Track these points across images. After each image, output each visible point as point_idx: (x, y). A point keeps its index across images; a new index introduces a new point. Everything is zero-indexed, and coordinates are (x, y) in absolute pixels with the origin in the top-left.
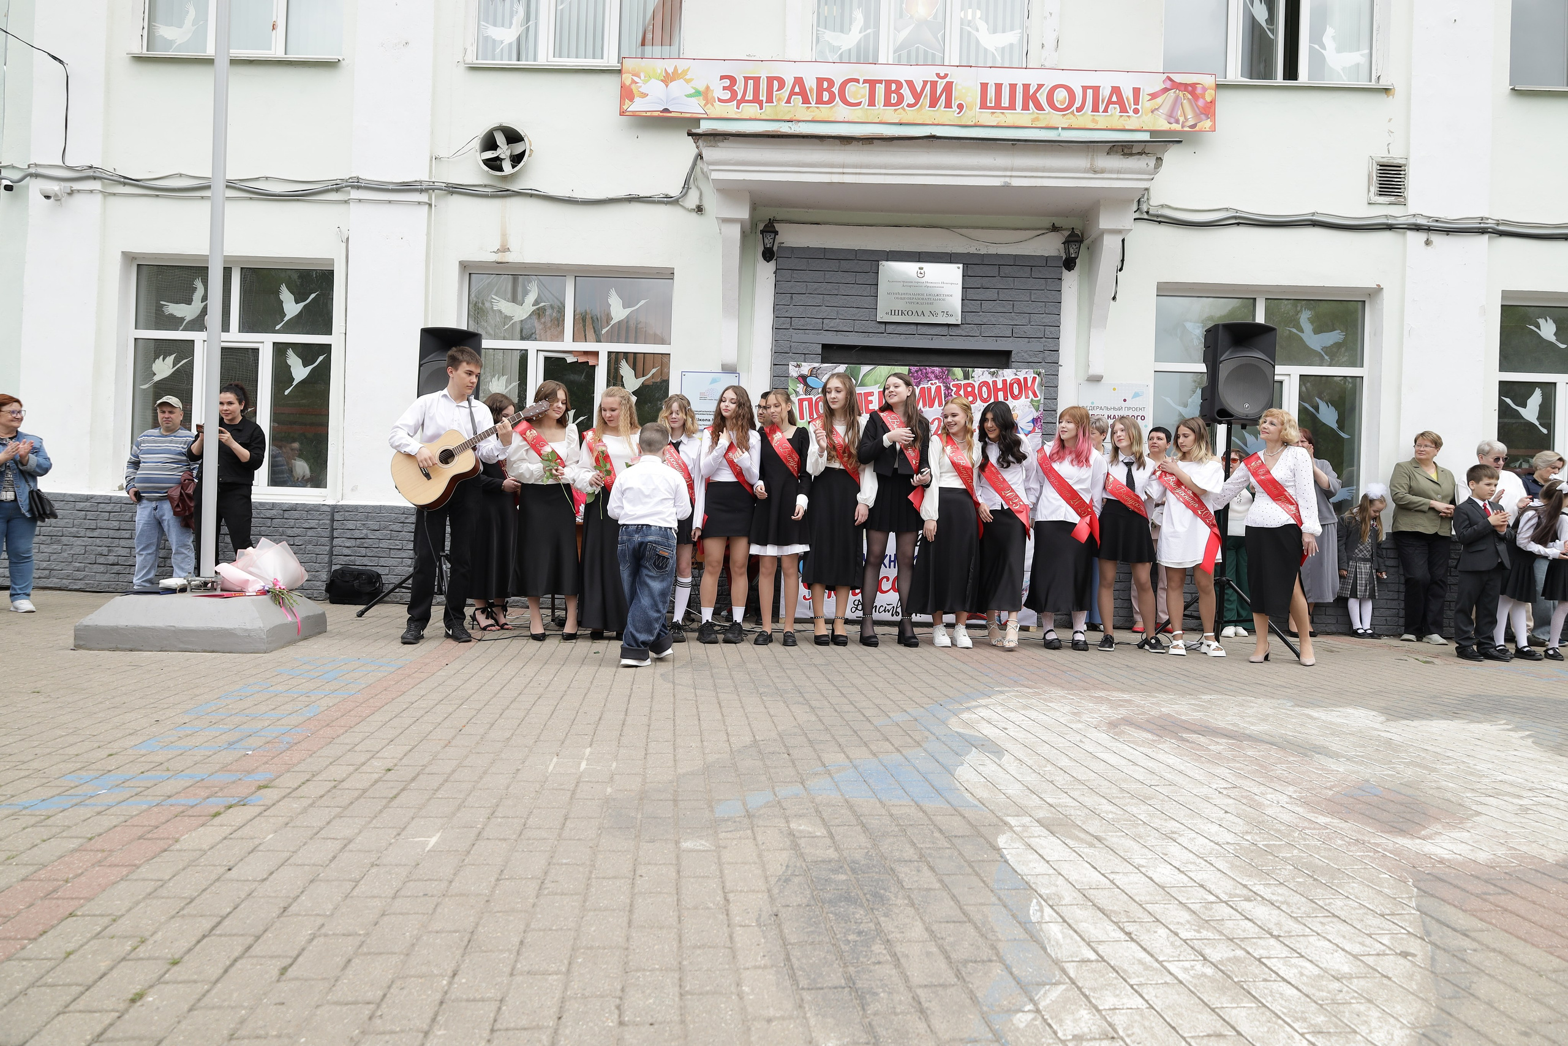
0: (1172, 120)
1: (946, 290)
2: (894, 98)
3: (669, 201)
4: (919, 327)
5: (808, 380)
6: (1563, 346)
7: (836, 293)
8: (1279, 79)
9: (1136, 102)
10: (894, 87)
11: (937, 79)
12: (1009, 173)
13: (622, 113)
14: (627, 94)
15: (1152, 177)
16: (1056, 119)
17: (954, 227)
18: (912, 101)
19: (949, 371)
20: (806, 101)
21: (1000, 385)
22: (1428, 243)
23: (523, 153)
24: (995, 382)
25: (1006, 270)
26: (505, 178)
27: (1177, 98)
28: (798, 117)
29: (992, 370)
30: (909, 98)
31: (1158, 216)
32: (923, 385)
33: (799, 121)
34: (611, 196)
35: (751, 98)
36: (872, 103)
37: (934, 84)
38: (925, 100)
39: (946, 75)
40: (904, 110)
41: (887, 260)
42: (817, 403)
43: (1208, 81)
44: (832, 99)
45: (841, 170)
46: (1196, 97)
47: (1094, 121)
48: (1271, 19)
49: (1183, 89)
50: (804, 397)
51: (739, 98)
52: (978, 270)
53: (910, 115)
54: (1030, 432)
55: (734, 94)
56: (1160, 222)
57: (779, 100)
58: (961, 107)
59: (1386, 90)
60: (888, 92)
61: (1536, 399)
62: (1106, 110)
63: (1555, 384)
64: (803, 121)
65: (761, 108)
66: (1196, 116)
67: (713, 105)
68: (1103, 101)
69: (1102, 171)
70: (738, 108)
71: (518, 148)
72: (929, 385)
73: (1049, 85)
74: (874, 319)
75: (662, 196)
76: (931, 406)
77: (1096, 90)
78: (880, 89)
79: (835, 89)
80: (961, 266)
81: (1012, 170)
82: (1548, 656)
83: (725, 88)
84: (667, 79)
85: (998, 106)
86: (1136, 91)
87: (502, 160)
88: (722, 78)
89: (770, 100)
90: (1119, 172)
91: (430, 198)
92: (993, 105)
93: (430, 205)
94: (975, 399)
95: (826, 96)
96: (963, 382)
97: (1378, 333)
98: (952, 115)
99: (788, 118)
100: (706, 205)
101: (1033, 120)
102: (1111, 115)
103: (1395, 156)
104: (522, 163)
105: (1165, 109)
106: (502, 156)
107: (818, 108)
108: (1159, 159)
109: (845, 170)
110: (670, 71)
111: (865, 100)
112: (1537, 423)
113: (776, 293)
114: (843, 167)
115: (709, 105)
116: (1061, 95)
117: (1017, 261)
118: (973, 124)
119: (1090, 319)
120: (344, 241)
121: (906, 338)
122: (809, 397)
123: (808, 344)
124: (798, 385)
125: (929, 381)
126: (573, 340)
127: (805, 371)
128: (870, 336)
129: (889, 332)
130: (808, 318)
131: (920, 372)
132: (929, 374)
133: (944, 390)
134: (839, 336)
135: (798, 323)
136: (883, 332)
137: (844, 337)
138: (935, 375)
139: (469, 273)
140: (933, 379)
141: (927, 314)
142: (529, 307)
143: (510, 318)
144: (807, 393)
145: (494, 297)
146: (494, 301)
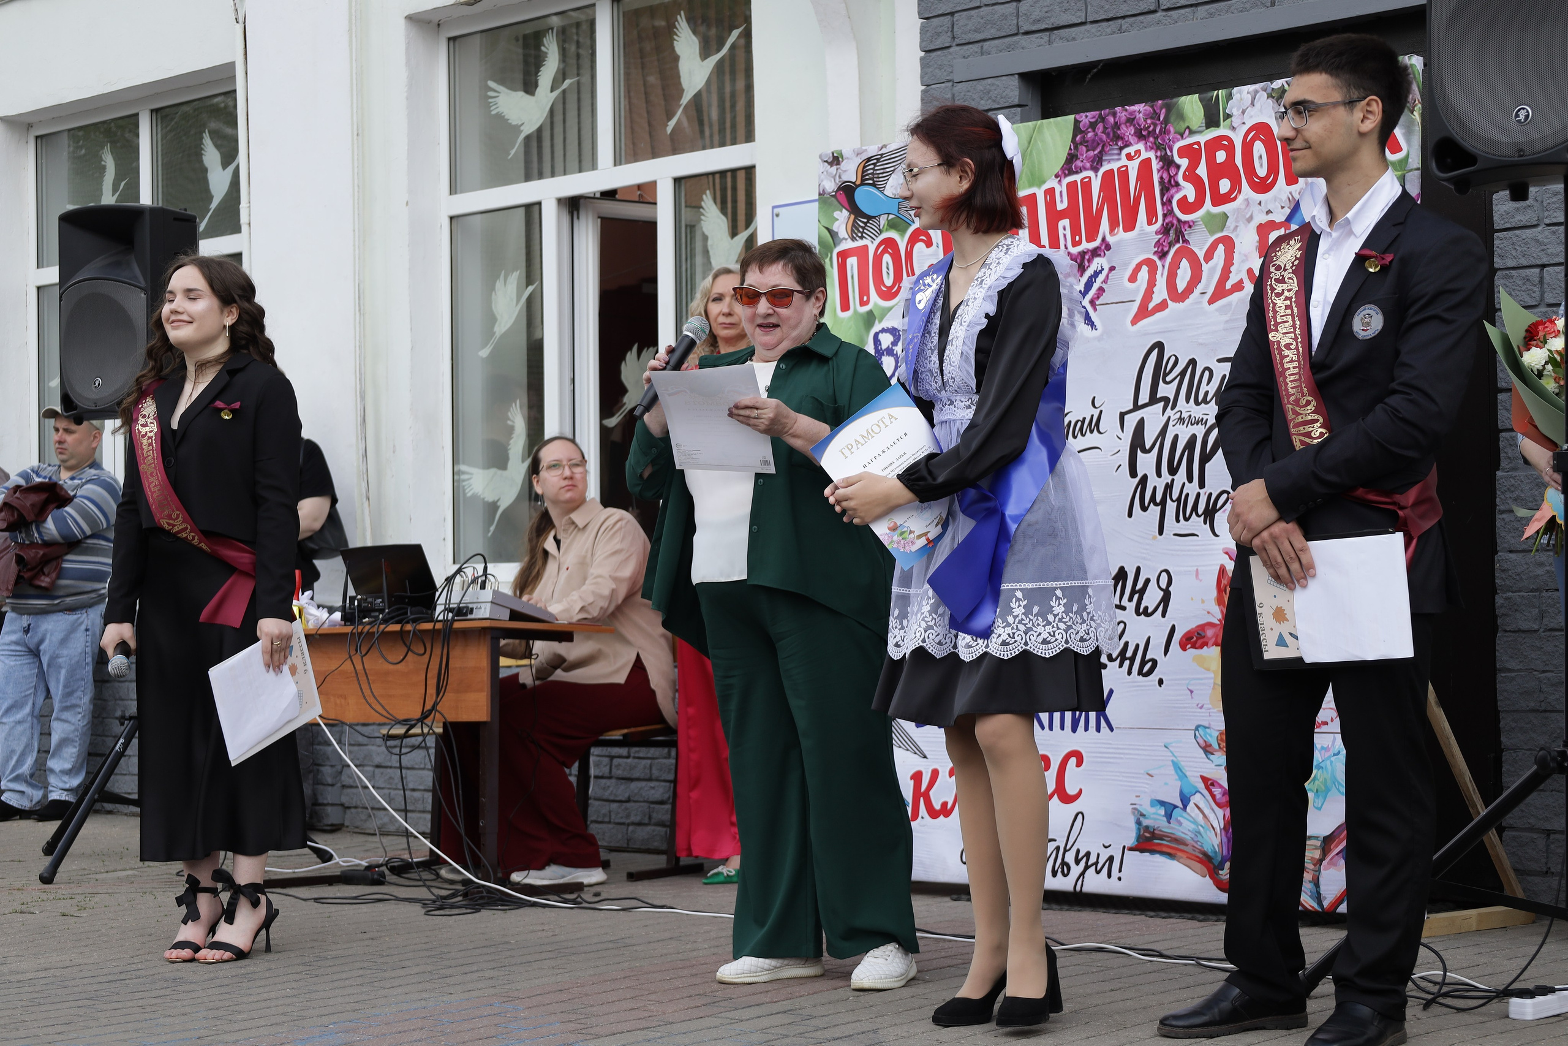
5: (864, 197)
19: (1169, 108)
29: (1278, 84)
32: (1112, 165)
42: (878, 259)
50: (848, 245)
72: (1124, 160)
76: (1130, 226)
94: (1236, 185)
120: (241, 20)
121: (1211, 15)
122: (860, 243)
123: (989, 81)
124: (837, 214)
125: (1121, 149)
126: (617, 162)
127: (850, 172)
128: (1124, 27)
129: (1169, 5)
130: (986, 5)
131: (1100, 126)
132: (1123, 127)
133: (1159, 171)
134: (1055, 45)
135: (966, 25)
136: (1152, 8)
137: (1066, 43)
138: (1136, 128)
139: (449, 39)
140: (1132, 139)
142: (545, 95)
143: (517, 129)
144: (856, 232)
145: (491, 84)
146: (491, 94)
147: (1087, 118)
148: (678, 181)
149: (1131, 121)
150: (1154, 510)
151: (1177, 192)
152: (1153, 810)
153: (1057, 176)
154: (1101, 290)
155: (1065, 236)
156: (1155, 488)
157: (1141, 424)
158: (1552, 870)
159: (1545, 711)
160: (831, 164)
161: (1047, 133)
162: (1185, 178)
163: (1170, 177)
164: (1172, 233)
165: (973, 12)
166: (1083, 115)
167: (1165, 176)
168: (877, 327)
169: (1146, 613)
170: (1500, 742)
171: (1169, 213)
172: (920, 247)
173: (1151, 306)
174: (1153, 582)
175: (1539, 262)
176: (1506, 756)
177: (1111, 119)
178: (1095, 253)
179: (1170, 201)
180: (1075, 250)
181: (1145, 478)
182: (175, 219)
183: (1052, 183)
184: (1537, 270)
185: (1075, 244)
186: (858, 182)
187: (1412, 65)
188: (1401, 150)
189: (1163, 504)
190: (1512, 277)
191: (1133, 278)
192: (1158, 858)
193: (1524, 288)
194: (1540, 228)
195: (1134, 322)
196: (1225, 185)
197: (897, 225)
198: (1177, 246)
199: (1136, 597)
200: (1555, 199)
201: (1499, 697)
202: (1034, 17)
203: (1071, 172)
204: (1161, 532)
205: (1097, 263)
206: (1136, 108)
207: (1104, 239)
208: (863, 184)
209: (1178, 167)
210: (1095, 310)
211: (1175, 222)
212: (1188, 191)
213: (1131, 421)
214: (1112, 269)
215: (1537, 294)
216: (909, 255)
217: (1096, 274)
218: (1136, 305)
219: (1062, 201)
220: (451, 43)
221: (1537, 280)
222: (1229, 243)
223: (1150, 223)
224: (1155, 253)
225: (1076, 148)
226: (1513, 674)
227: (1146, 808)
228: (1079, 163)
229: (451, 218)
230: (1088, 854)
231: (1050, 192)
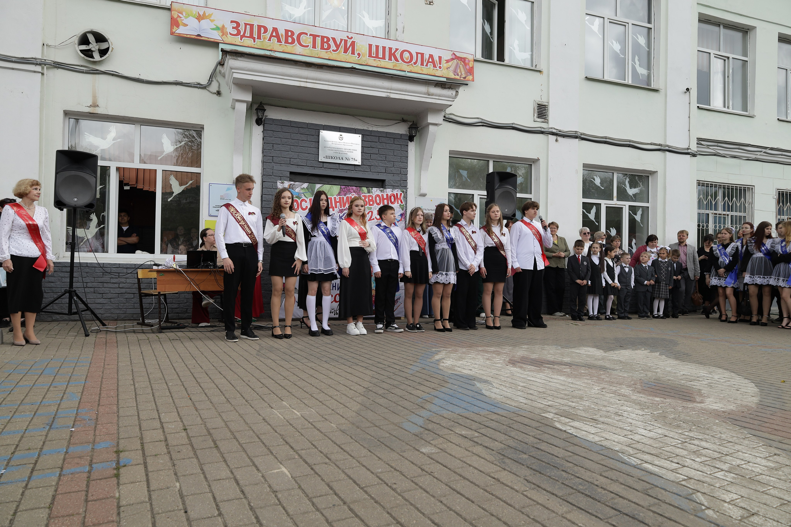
0: (456, 74)
1: (354, 147)
2: (326, 46)
3: (199, 86)
4: (340, 165)
6: (603, 188)
7: (297, 145)
8: (495, 60)
9: (440, 64)
10: (325, 40)
11: (347, 39)
12: (389, 91)
13: (172, 33)
14: (174, 23)
15: (453, 100)
16: (405, 67)
17: (356, 115)
18: (335, 49)
19: (360, 189)
20: (279, 41)
21: (385, 197)
22: (557, 140)
23: (107, 49)
24: (383, 195)
25: (382, 139)
26: (95, 63)
27: (458, 63)
28: (274, 49)
29: (381, 189)
30: (333, 47)
31: (449, 119)
33: (275, 51)
34: (165, 80)
35: (249, 35)
36: (314, 47)
37: (346, 41)
38: (342, 49)
39: (352, 38)
40: (331, 52)
41: (324, 130)
43: (471, 58)
44: (293, 42)
45: (305, 80)
46: (465, 64)
47: (421, 70)
48: (491, 33)
49: (460, 59)
51: (242, 34)
52: (369, 138)
53: (334, 55)
54: (399, 221)
55: (239, 33)
56: (450, 122)
57: (264, 38)
58: (359, 54)
59: (540, 71)
60: (322, 43)
61: (594, 211)
62: (427, 65)
63: (600, 204)
64: (278, 52)
65: (254, 42)
66: (466, 73)
67: (227, 36)
68: (425, 61)
69: (432, 95)
70: (241, 40)
71: (104, 46)
72: (351, 195)
73: (401, 49)
74: (317, 160)
75: (196, 83)
77: (422, 55)
78: (319, 40)
79: (295, 37)
80: (361, 135)
81: (391, 89)
82: (606, 319)
83: (233, 28)
84: (200, 18)
85: (377, 57)
86: (440, 58)
87: (92, 51)
88: (232, 22)
89: (259, 38)
90: (439, 96)
91: (43, 68)
92: (375, 56)
93: (43, 74)
94: (373, 203)
95: (290, 40)
96: (367, 195)
97: (538, 179)
98: (355, 58)
99: (269, 49)
100: (223, 91)
101: (394, 66)
102: (429, 68)
103: (544, 101)
104: (107, 55)
105: (452, 68)
106: (92, 49)
107: (286, 45)
108: (457, 92)
109: (308, 81)
110: (201, 13)
111: (311, 45)
112: (594, 221)
113: (264, 143)
114: (307, 78)
115: (224, 36)
116: (406, 55)
117: (387, 135)
118: (365, 64)
119: (421, 166)
121: (334, 171)
123: (282, 171)
126: (141, 164)
128: (315, 169)
129: (325, 167)
130: (282, 157)
131: (346, 189)
135: (276, 160)
136: (323, 167)
137: (301, 168)
139: (69, 118)
140: (352, 192)
141: (344, 159)
142: (110, 141)
143: (98, 147)
146: (86, 136)
147: (343, 187)
148: (166, 171)
149: (352, 189)
161: (334, 188)
172: (303, 203)
177: (348, 188)
178: (345, 210)
180: (340, 209)
183: (335, 196)
185: (341, 207)
188: (403, 203)
196: (371, 203)
197: (298, 197)
203: (339, 195)
206: (353, 187)
216: (301, 203)
222: (372, 212)
225: (341, 191)
228: (341, 194)
231: (335, 198)
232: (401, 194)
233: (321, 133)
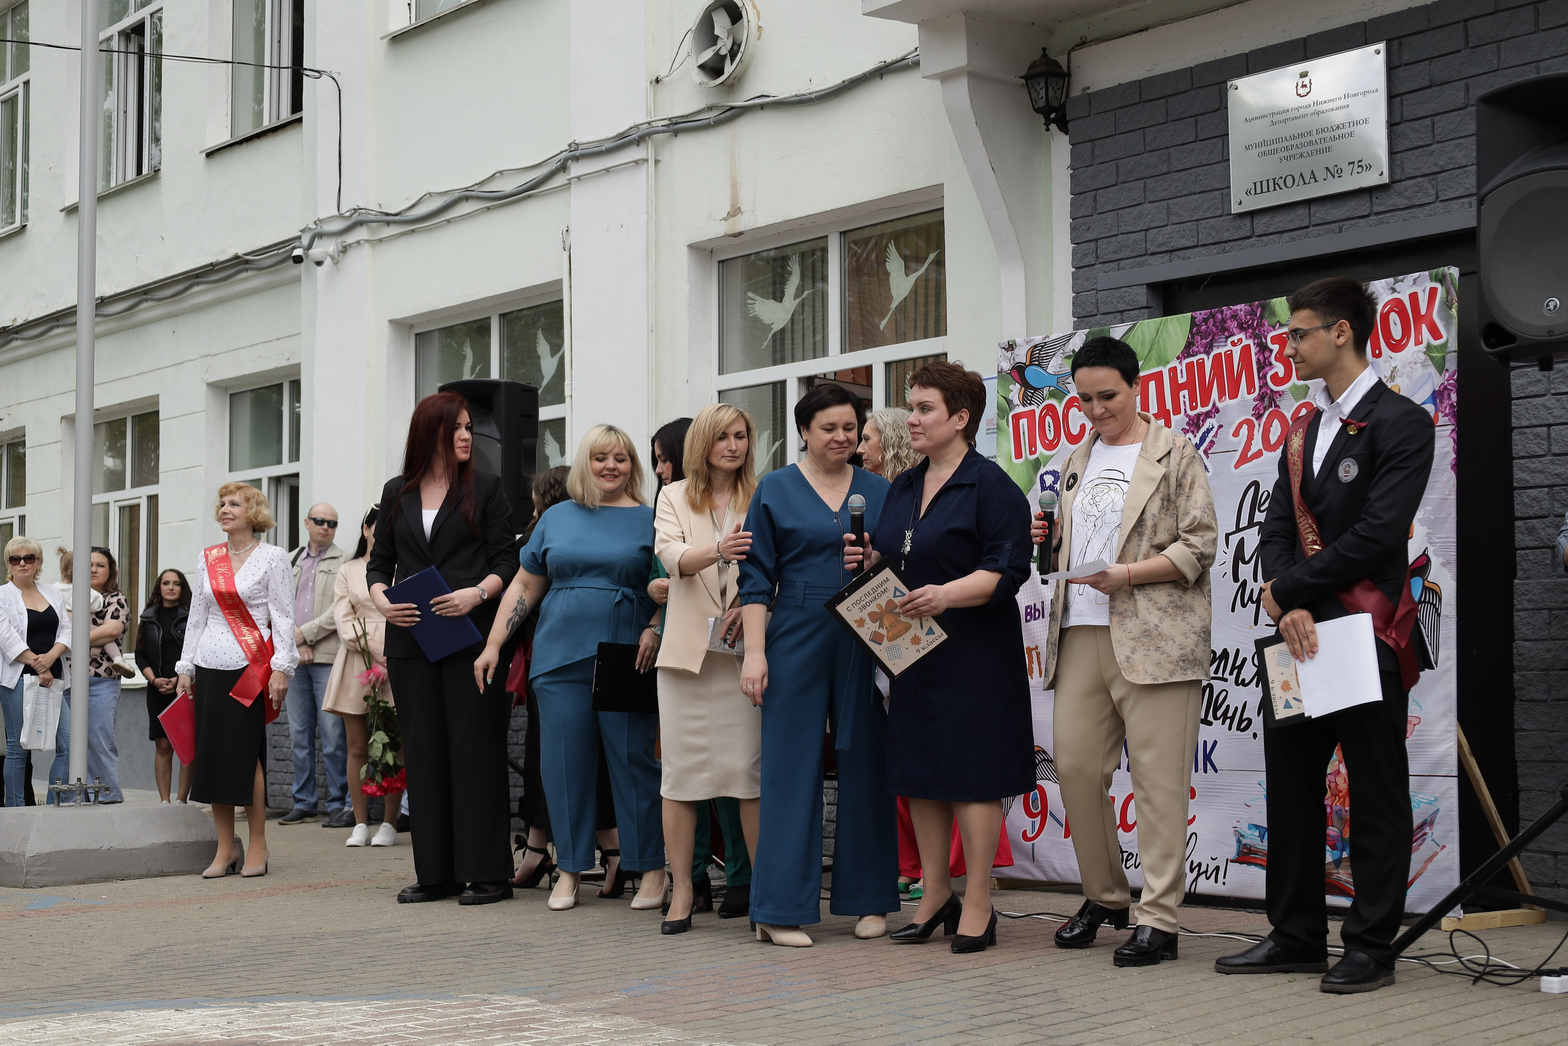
4: (1313, 208)
5: (1030, 373)
7: (1165, 169)
25: (1480, 29)
26: (729, 88)
32: (1220, 350)
41: (1241, 75)
42: (1042, 420)
50: (1021, 409)
52: (1422, 46)
72: (1229, 346)
76: (1234, 395)
80: (1381, 46)
91: (654, 149)
93: (648, 162)
120: (567, 248)
121: (1293, 239)
122: (1029, 408)
123: (1124, 289)
124: (1011, 387)
125: (1227, 338)
126: (843, 351)
127: (1021, 356)
128: (1227, 249)
129: (1260, 233)
130: (1122, 234)
131: (1211, 321)
132: (1229, 321)
133: (1256, 354)
134: (1174, 262)
135: (1107, 249)
136: (1248, 235)
137: (1182, 261)
138: (1238, 323)
139: (719, 262)
140: (1235, 331)
141: (1321, 174)
142: (790, 303)
143: (769, 327)
144: (1026, 400)
145: (750, 294)
146: (750, 301)
147: (1200, 315)
148: (888, 365)
149: (1234, 317)
150: (1252, 607)
151: (1270, 370)
152: (1250, 832)
153: (1178, 358)
154: (1212, 443)
155: (1184, 402)
156: (1252, 590)
157: (1241, 542)
158: (1559, 883)
159: (1553, 761)
160: (1007, 350)
161: (1170, 327)
162: (1276, 360)
163: (1265, 358)
164: (1266, 399)
165: (1112, 239)
166: (1198, 312)
167: (1261, 358)
168: (1042, 471)
169: (1244, 684)
170: (1517, 785)
171: (1265, 384)
173: (1249, 454)
174: (1249, 661)
175: (1546, 422)
176: (1522, 795)
177: (1220, 316)
179: (1265, 376)
180: (1192, 413)
181: (1245, 582)
182: (523, 390)
183: (1175, 363)
184: (1545, 429)
185: (1193, 408)
186: (1028, 363)
187: (1450, 274)
188: (1441, 337)
189: (1258, 602)
190: (1525, 433)
191: (1236, 434)
192: (1253, 868)
193: (1535, 442)
194: (1547, 397)
195: (1237, 466)
197: (1058, 394)
198: (1271, 410)
199: (1236, 671)
200: (1559, 375)
201: (1517, 750)
202: (1158, 242)
203: (1189, 356)
204: (1256, 623)
205: (1209, 422)
206: (1238, 307)
207: (1214, 405)
208: (1031, 364)
209: (1271, 351)
210: (1208, 457)
211: (1269, 392)
212: (1279, 369)
213: (1234, 540)
214: (1220, 427)
215: (1545, 446)
216: (1066, 417)
217: (1209, 431)
218: (1238, 455)
219: (1182, 377)
220: (721, 265)
221: (1545, 435)
223: (1249, 393)
224: (1253, 415)
225: (1193, 337)
226: (1527, 733)
227: (1244, 830)
228: (1195, 349)
229: (720, 392)
230: (1200, 865)
231: (1173, 370)
232: (1433, 291)
233: (1231, 94)
